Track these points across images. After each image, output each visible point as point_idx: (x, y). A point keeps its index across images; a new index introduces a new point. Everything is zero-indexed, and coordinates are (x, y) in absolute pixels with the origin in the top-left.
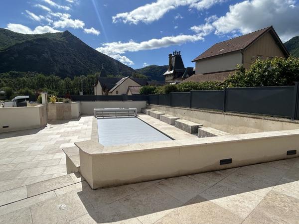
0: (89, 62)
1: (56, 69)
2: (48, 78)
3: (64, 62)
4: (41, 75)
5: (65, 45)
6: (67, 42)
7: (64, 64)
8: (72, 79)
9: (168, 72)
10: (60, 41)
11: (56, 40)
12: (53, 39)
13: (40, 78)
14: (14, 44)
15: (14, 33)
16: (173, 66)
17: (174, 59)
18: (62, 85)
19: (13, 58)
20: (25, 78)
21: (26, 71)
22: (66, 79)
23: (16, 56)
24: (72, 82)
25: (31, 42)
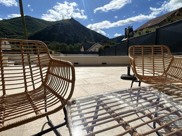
0: (83, 35)
1: (66, 39)
2: (61, 44)
3: (70, 36)
4: (58, 43)
5: (71, 26)
6: (72, 24)
7: (70, 37)
8: (73, 45)
9: (124, 39)
10: (69, 24)
11: (66, 24)
12: (65, 23)
13: (57, 45)
14: (46, 27)
15: (47, 21)
16: (127, 35)
17: (128, 31)
18: (68, 49)
19: (46, 35)
20: (50, 45)
21: (51, 41)
22: (70, 45)
23: (47, 33)
24: (73, 47)
25: (54, 26)
